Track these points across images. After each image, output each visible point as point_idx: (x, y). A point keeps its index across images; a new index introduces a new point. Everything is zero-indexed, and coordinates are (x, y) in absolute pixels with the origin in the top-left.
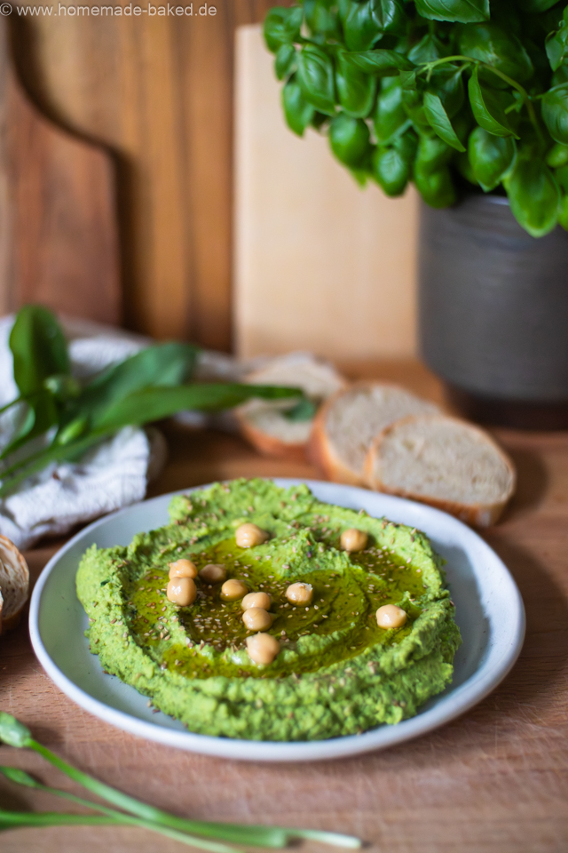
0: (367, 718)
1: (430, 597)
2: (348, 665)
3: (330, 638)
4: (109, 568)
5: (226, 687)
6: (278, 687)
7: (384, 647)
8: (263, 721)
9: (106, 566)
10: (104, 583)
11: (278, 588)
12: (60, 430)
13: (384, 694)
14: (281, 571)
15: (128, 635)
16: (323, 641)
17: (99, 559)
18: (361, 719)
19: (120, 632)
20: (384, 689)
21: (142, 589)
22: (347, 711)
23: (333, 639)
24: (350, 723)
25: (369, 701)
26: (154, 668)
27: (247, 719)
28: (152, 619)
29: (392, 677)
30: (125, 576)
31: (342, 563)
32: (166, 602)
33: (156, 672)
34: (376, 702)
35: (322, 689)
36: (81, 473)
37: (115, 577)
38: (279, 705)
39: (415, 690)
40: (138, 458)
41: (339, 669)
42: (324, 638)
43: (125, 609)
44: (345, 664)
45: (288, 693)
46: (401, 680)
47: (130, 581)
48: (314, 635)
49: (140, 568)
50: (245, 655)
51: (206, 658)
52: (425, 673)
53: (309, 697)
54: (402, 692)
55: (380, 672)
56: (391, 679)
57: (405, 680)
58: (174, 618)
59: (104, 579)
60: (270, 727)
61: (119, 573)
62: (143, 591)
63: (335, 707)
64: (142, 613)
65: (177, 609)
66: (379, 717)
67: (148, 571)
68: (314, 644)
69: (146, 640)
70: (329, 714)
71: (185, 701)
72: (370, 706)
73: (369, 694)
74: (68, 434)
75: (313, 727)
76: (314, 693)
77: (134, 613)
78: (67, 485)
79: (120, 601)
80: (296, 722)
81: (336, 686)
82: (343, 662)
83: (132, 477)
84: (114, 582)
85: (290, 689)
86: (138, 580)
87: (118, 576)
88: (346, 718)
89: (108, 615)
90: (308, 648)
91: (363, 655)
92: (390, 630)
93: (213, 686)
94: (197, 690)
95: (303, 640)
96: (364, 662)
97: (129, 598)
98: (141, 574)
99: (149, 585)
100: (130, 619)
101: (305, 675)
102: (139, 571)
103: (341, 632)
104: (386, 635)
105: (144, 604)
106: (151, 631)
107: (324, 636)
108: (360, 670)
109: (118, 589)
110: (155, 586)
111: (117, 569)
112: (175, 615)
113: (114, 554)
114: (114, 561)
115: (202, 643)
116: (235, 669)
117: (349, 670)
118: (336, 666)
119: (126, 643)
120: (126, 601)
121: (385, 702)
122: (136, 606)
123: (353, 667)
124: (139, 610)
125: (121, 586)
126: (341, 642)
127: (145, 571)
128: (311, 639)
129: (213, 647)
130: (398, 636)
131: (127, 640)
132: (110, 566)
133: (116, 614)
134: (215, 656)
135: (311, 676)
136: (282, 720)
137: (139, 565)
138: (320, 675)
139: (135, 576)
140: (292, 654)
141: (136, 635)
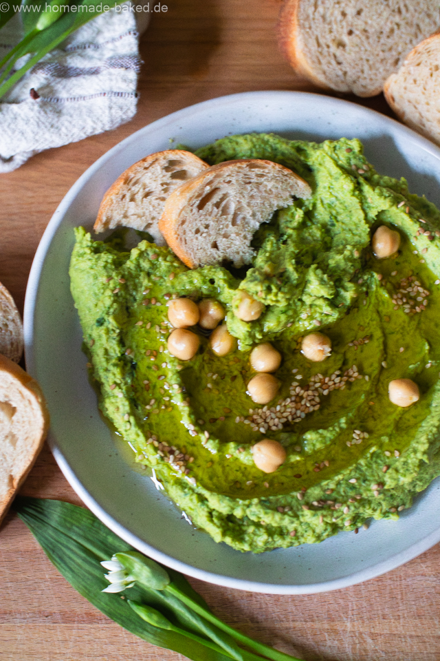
2: (353, 473)
3: (337, 429)
4: (104, 290)
7: (391, 437)
9: (101, 286)
13: (384, 504)
16: (329, 434)
17: (92, 272)
18: (359, 524)
21: (140, 323)
22: (347, 521)
23: (341, 429)
28: (153, 378)
32: (167, 354)
37: (110, 316)
38: (283, 529)
41: (343, 479)
42: (331, 432)
43: (123, 362)
44: (351, 471)
47: (127, 308)
48: (321, 430)
50: (249, 456)
55: (383, 492)
58: (176, 383)
61: (115, 305)
62: (141, 327)
64: (142, 367)
65: (179, 368)
67: (146, 288)
68: (322, 442)
69: (148, 415)
72: (369, 513)
73: (370, 506)
77: (134, 367)
79: (118, 351)
80: (298, 539)
82: (348, 471)
84: (110, 327)
86: (136, 305)
87: (114, 313)
90: (314, 445)
91: (369, 456)
92: (400, 409)
95: (310, 436)
96: (369, 466)
97: (127, 343)
98: (139, 295)
99: (148, 315)
100: (129, 381)
101: (309, 491)
102: (136, 288)
103: (350, 415)
104: (394, 416)
105: (143, 351)
106: (153, 401)
107: (331, 429)
108: (364, 481)
109: (115, 335)
110: (153, 316)
111: (112, 299)
112: (176, 380)
113: (109, 265)
114: (110, 278)
115: (206, 434)
116: (240, 468)
117: (353, 481)
118: (340, 477)
119: (128, 424)
120: (123, 349)
121: (383, 511)
122: (135, 356)
123: (357, 475)
124: (139, 363)
125: (118, 331)
126: (347, 429)
127: (143, 288)
128: (318, 436)
129: (217, 441)
130: (407, 416)
131: (129, 422)
132: (105, 287)
133: (114, 374)
134: (219, 450)
135: (315, 492)
136: (284, 539)
137: (137, 276)
138: (325, 491)
139: (132, 298)
140: (298, 458)
141: (137, 408)
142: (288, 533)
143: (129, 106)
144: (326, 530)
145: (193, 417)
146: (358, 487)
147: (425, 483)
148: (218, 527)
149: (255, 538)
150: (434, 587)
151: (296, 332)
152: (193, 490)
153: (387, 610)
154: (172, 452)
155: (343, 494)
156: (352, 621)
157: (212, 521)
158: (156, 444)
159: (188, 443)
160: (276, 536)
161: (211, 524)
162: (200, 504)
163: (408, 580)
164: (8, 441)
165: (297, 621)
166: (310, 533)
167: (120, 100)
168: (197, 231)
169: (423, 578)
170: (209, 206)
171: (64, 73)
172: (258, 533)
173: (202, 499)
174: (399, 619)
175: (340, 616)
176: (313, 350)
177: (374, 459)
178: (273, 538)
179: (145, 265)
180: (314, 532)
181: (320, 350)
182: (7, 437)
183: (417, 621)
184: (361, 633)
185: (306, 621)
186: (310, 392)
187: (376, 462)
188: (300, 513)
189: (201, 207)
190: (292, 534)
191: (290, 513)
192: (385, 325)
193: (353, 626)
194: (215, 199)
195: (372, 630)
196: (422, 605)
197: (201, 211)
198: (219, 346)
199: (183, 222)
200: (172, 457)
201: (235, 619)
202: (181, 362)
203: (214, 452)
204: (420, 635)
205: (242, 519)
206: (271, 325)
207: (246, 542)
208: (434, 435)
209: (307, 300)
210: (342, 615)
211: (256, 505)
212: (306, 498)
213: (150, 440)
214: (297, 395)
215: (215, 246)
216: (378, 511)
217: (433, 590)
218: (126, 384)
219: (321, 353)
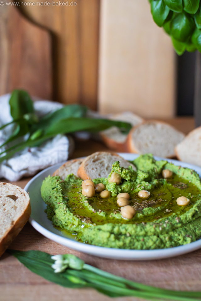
0: (175, 242)
2: (166, 219)
4: (56, 183)
5: (113, 227)
6: (137, 227)
8: (130, 242)
9: (54, 182)
10: (53, 188)
12: (31, 135)
13: (182, 232)
15: (66, 208)
16: (154, 210)
18: (173, 243)
19: (62, 207)
20: (182, 230)
21: (70, 191)
22: (167, 239)
23: (158, 210)
24: (168, 244)
25: (176, 235)
26: (79, 222)
27: (123, 241)
28: (76, 203)
29: (186, 225)
30: (63, 186)
32: (82, 196)
33: (80, 223)
34: (179, 235)
35: (156, 229)
36: (40, 150)
37: (58, 186)
38: (137, 235)
39: (196, 231)
40: (64, 144)
41: (162, 221)
42: (154, 209)
43: (64, 198)
45: (141, 230)
46: (190, 226)
47: (65, 188)
48: (150, 207)
49: (69, 184)
50: (120, 215)
51: (102, 217)
52: (199, 224)
53: (151, 232)
54: (190, 231)
55: (181, 222)
56: (185, 226)
57: (191, 226)
58: (86, 201)
59: (53, 187)
60: (134, 245)
61: (60, 184)
62: (71, 192)
63: (161, 237)
64: (71, 200)
65: (87, 198)
66: (180, 242)
67: (72, 185)
68: (150, 211)
69: (74, 210)
70: (159, 240)
71: (94, 235)
72: (177, 237)
73: (176, 231)
74: (34, 136)
75: (153, 245)
76: (153, 230)
77: (68, 200)
78: (34, 155)
79: (61, 195)
80: (145, 243)
81: (163, 227)
82: (164, 218)
83: (62, 151)
84: (58, 188)
85: (142, 228)
86: (68, 188)
87: (60, 186)
88: (166, 242)
89: (56, 201)
90: (148, 212)
91: (172, 216)
93: (107, 227)
94: (99, 230)
95: (146, 209)
97: (65, 194)
100: (66, 202)
101: (147, 223)
103: (162, 207)
104: (181, 209)
105: (71, 197)
106: (76, 207)
107: (154, 208)
109: (60, 191)
110: (76, 190)
114: (58, 180)
115: (100, 210)
122: (68, 198)
125: (61, 189)
128: (149, 209)
129: (105, 212)
134: (106, 215)
140: (141, 215)
141: (70, 208)
142: (140, 240)
144: (157, 240)
151: (135, 192)
154: (84, 218)
158: (78, 216)
159: (92, 216)
164: (13, 209)
168: (93, 169)
170: (97, 162)
176: (143, 194)
179: (72, 180)
181: (146, 192)
182: (12, 208)
186: (143, 204)
189: (94, 161)
192: (172, 192)
194: (99, 161)
197: (94, 163)
198: (104, 194)
199: (87, 165)
200: (85, 219)
203: (104, 216)
206: (124, 186)
209: (138, 181)
213: (75, 215)
214: (138, 205)
215: (100, 175)
219: (146, 193)
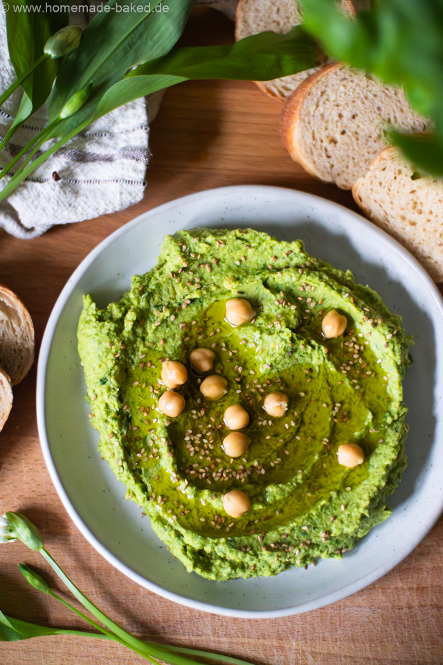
1: (389, 420)
2: (305, 522)
3: (295, 484)
4: (107, 354)
7: (339, 492)
9: (104, 350)
10: (102, 383)
11: (258, 389)
13: (330, 547)
14: (262, 368)
15: (123, 460)
16: (287, 489)
17: (97, 338)
19: (116, 453)
21: (137, 383)
23: (297, 484)
26: (144, 500)
28: (144, 430)
30: (121, 367)
31: (319, 359)
32: (157, 412)
37: (112, 377)
41: (297, 526)
42: (289, 486)
43: (121, 415)
44: (304, 520)
47: (126, 370)
49: (135, 347)
50: (220, 503)
52: (367, 523)
54: (345, 541)
55: (330, 538)
58: (163, 439)
61: (116, 367)
62: (138, 386)
64: (136, 422)
65: (166, 424)
69: (139, 462)
72: (317, 554)
73: (318, 549)
77: (129, 420)
78: (68, 184)
79: (115, 406)
80: (256, 572)
81: (292, 554)
82: (302, 518)
84: (112, 386)
86: (133, 367)
87: (115, 374)
89: (106, 421)
90: (274, 497)
92: (347, 469)
95: (271, 490)
96: (319, 516)
97: (125, 400)
98: (137, 358)
99: (143, 376)
100: (125, 432)
101: (268, 534)
102: (134, 351)
103: (306, 472)
104: (342, 475)
105: (138, 407)
106: (143, 450)
107: (289, 483)
108: (314, 528)
109: (115, 393)
110: (148, 377)
111: (114, 362)
112: (164, 434)
113: (112, 333)
114: (112, 343)
115: (186, 482)
116: (212, 511)
117: (305, 528)
118: (295, 524)
119: (121, 469)
120: (122, 405)
121: (329, 552)
122: (131, 411)
123: (309, 523)
124: (133, 417)
125: (118, 390)
126: (303, 484)
127: (140, 353)
128: (278, 489)
129: (194, 488)
130: (353, 474)
131: (122, 466)
132: (108, 351)
133: (112, 426)
134: (196, 496)
135: (273, 536)
136: (245, 572)
137: (135, 342)
138: (281, 535)
139: (130, 361)
140: (260, 507)
141: (130, 455)
142: (248, 567)
143: (138, 192)
144: (280, 566)
145: (176, 466)
146: (309, 533)
147: (365, 530)
148: (190, 559)
149: (221, 570)
150: (368, 617)
152: (172, 527)
153: (326, 633)
155: (296, 538)
156: (297, 640)
157: (186, 554)
159: (170, 487)
160: (238, 569)
161: (185, 557)
162: (177, 539)
163: (346, 609)
165: (251, 638)
166: (267, 568)
167: (130, 187)
169: (359, 609)
171: (82, 158)
172: (223, 565)
173: (179, 535)
174: (337, 641)
175: (287, 636)
177: (324, 510)
178: (235, 571)
180: (270, 567)
183: (351, 645)
184: (303, 651)
185: (259, 639)
187: (325, 513)
188: (259, 553)
190: (252, 568)
191: (251, 552)
193: (298, 645)
195: (313, 649)
196: (357, 631)
201: (200, 633)
202: (169, 419)
203: (191, 497)
204: (353, 655)
205: (211, 554)
207: (212, 572)
208: (374, 493)
210: (289, 635)
211: (223, 544)
212: (265, 540)
213: (138, 483)
216: (325, 552)
217: (367, 619)
218: (122, 434)
